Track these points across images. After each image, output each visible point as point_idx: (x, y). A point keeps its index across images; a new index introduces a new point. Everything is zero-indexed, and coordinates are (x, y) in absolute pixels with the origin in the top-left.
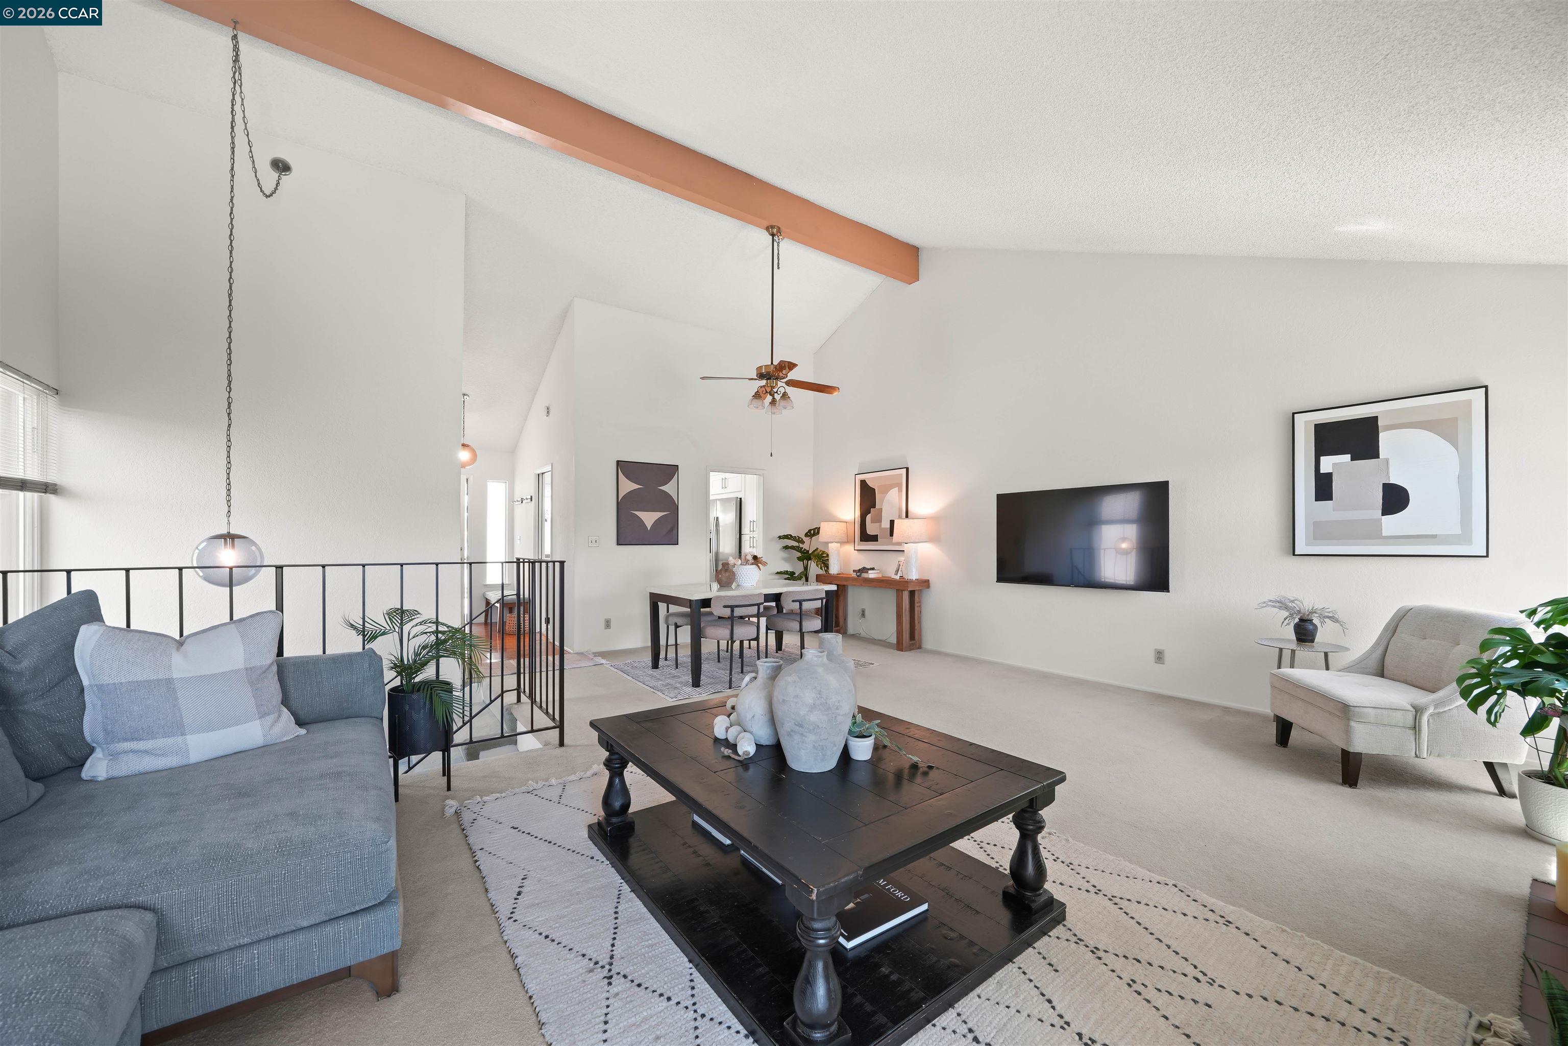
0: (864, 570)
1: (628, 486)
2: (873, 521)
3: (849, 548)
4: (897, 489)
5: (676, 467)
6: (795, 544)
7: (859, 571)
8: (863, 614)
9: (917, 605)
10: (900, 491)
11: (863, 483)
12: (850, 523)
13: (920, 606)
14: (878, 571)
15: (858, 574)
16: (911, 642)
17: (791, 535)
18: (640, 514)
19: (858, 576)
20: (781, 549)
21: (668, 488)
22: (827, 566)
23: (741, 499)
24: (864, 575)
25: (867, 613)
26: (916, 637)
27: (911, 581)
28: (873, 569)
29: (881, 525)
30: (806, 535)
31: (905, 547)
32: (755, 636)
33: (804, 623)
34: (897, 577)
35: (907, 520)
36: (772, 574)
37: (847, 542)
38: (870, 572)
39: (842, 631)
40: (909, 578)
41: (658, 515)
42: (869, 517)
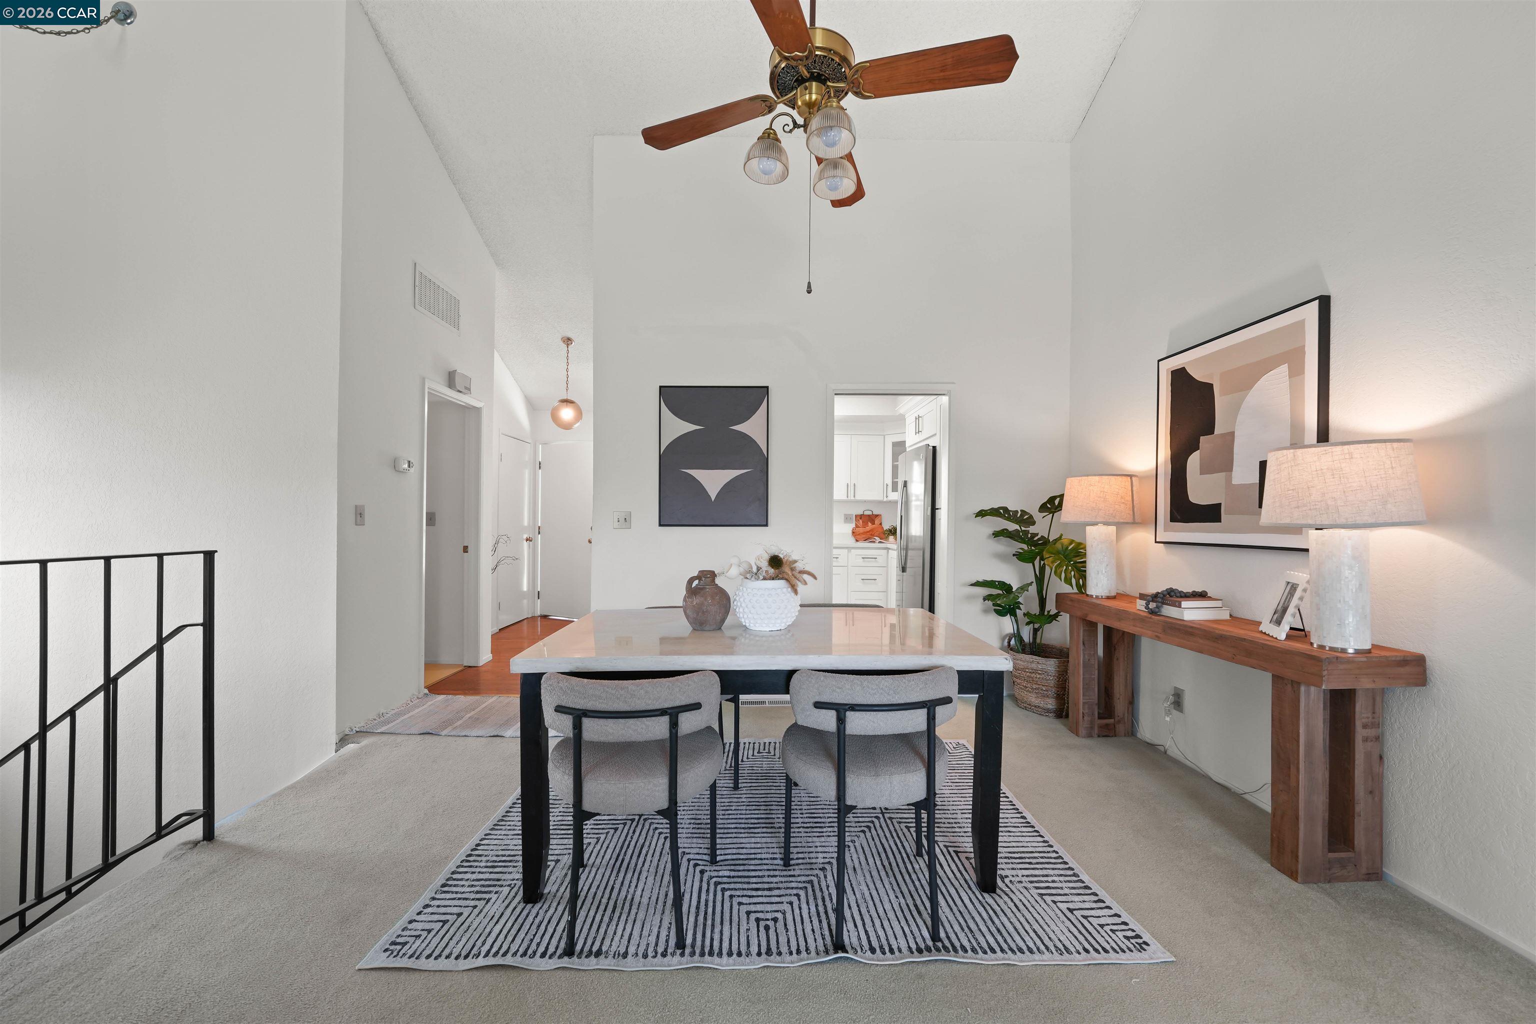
0: (1172, 596)
1: (679, 427)
2: (1205, 469)
3: (1143, 537)
4: (1284, 369)
5: (764, 391)
6: (1012, 527)
7: (1155, 597)
8: (1178, 702)
9: (1360, 733)
10: (1297, 372)
11: (1180, 377)
12: (1142, 477)
13: (1378, 739)
14: (1219, 604)
15: (1152, 605)
16: (1332, 855)
17: (1006, 509)
18: (698, 474)
19: (1152, 612)
20: (989, 537)
21: (751, 427)
22: (1082, 574)
23: (934, 448)
24: (1169, 611)
25: (1188, 701)
26: (1360, 839)
27: (1338, 656)
28: (1202, 595)
29: (1229, 479)
30: (1043, 508)
31: (1312, 539)
32: (664, 804)
33: (851, 780)
34: (1281, 633)
35: (1323, 449)
36: (964, 585)
37: (1135, 522)
38: (1185, 604)
39: (1121, 728)
40: (1328, 643)
41: (730, 474)
42: (1194, 461)
